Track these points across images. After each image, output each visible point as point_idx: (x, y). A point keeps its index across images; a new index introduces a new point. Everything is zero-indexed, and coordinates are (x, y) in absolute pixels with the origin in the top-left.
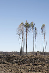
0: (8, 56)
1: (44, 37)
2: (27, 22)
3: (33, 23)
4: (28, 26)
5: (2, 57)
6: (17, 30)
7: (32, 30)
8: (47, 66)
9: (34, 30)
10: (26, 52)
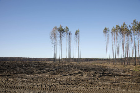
0: (39, 63)
1: (78, 43)
2: (61, 26)
3: (67, 28)
4: (62, 31)
5: (32, 64)
6: (50, 35)
7: (66, 35)
8: (87, 76)
9: (68, 35)
10: (59, 58)
